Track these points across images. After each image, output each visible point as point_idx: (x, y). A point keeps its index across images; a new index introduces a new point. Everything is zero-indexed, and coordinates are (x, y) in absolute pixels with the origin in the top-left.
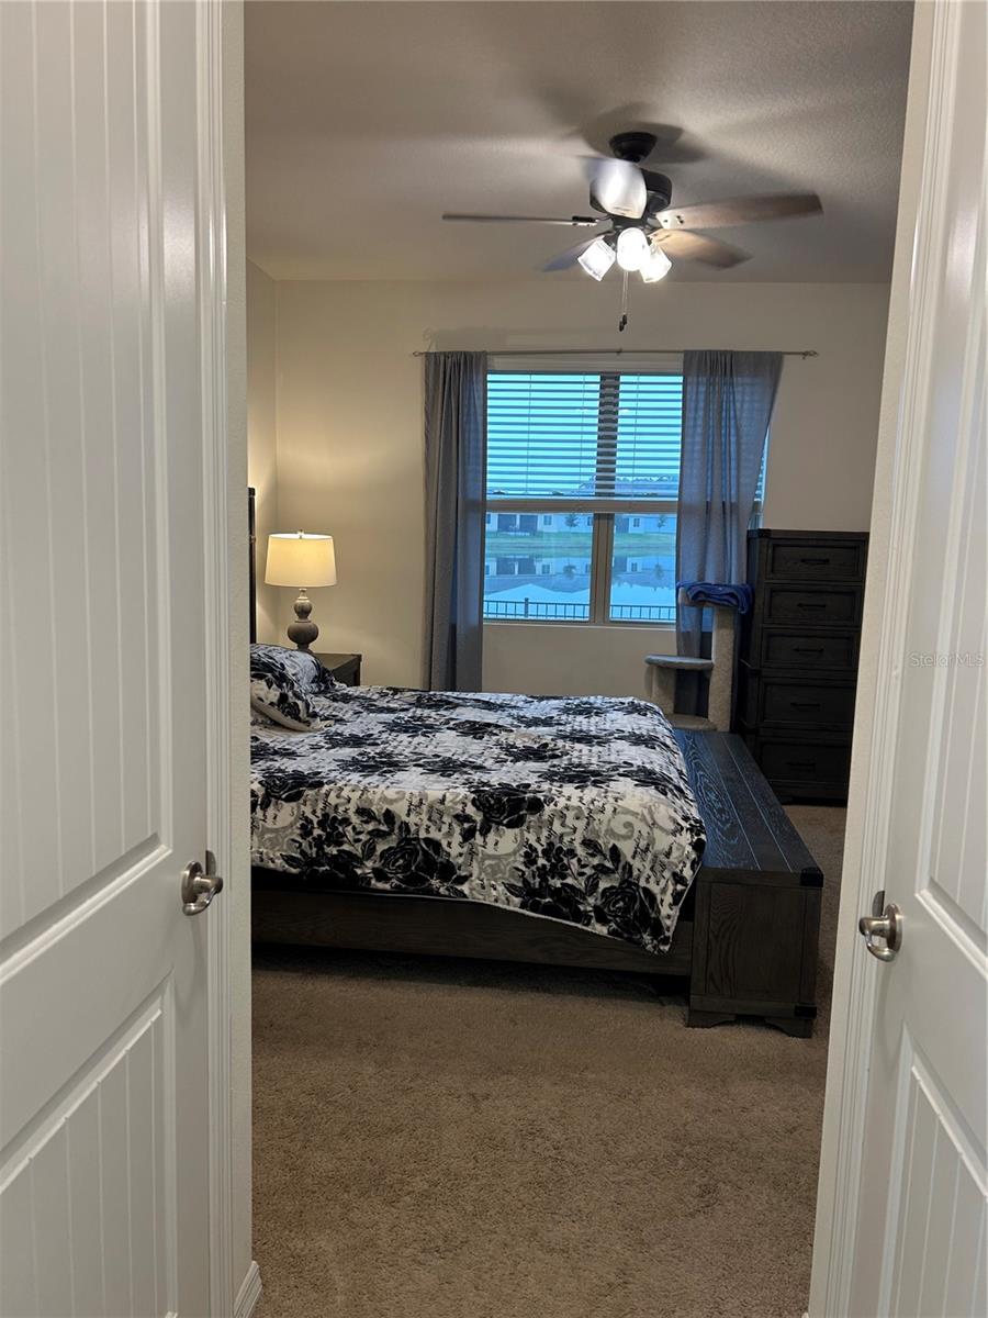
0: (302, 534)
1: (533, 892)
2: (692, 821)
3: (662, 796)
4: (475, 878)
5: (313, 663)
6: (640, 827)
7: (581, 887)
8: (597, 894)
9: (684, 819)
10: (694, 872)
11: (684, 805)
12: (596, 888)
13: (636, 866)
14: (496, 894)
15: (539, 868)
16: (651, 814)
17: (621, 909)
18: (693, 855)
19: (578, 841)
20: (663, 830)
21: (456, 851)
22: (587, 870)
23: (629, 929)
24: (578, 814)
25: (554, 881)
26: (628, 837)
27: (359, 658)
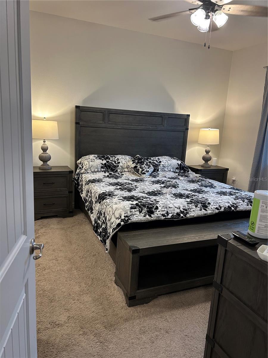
0: (210, 128)
1: (96, 222)
2: (127, 218)
3: (129, 208)
4: (93, 214)
5: (177, 163)
6: (111, 213)
7: (100, 225)
8: (102, 228)
9: (124, 216)
10: (113, 232)
11: (135, 214)
12: (102, 226)
13: (108, 224)
14: (93, 219)
15: (98, 216)
16: (115, 210)
17: (104, 235)
18: (115, 227)
19: (103, 212)
20: (115, 216)
21: (94, 206)
22: (102, 220)
23: (104, 242)
24: (106, 204)
25: (98, 221)
26: (108, 215)
27: (227, 169)
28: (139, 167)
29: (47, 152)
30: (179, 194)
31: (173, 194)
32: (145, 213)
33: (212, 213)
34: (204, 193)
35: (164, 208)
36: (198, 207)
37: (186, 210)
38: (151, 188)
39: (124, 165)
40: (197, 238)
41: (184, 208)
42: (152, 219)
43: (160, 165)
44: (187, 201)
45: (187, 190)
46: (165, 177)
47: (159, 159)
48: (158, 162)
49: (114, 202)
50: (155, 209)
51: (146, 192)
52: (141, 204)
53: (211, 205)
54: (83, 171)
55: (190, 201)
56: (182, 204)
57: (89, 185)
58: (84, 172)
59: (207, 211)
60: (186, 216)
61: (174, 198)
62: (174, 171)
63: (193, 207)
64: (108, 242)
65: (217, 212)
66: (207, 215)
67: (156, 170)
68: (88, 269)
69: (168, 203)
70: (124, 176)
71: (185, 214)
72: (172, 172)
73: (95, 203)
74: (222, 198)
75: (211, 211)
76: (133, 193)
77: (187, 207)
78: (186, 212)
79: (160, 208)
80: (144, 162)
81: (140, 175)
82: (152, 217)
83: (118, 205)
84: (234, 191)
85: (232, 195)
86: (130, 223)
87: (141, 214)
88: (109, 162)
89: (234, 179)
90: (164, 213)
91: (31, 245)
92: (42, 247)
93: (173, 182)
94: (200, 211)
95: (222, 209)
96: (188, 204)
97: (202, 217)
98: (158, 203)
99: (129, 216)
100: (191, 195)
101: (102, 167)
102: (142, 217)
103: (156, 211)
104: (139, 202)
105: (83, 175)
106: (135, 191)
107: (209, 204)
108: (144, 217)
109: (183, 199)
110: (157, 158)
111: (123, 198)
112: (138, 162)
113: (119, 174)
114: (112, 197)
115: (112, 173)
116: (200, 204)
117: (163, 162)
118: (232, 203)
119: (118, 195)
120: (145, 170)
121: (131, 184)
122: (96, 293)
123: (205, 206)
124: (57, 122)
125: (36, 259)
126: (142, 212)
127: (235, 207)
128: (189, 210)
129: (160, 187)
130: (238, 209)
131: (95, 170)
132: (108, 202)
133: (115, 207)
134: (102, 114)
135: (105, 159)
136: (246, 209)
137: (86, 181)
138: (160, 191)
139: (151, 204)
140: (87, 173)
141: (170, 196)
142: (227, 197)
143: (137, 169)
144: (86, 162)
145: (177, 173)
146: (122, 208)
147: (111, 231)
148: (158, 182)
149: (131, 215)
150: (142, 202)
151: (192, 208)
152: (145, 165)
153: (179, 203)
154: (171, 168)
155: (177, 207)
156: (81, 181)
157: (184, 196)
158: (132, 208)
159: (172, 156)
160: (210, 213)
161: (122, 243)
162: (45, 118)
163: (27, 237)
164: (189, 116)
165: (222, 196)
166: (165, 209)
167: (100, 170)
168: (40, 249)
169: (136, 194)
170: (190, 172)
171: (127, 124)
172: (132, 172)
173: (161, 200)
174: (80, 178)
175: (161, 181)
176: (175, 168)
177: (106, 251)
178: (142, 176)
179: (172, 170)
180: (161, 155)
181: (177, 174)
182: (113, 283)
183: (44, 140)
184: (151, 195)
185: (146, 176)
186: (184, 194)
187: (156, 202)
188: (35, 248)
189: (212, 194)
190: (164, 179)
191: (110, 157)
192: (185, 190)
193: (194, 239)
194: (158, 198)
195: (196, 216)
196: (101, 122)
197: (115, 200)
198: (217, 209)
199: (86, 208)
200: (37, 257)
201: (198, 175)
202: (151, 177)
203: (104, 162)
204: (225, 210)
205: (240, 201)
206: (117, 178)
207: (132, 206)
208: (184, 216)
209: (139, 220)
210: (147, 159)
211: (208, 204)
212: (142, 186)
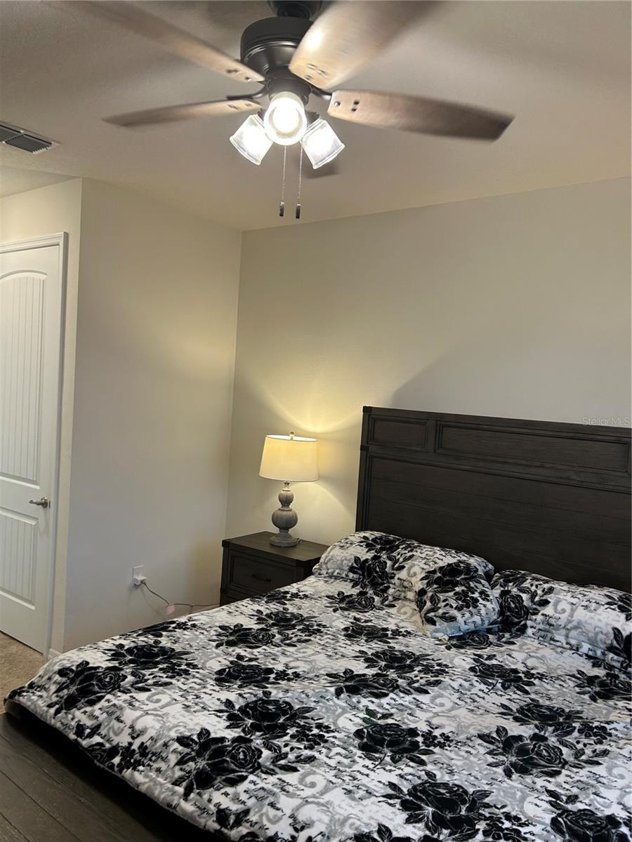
5: (615, 628)
11: (46, 689)
28: (431, 594)
36: (184, 766)
39: (410, 578)
43: (537, 613)
47: (551, 591)
48: (538, 599)
67: (514, 625)
72: (584, 655)
88: (379, 558)
94: (173, 784)
112: (438, 581)
115: (369, 592)
117: (556, 606)
120: (441, 611)
131: (334, 573)
135: (380, 550)
143: (422, 600)
152: (451, 594)
154: (584, 639)
178: (425, 625)
196: (418, 449)
203: (370, 555)
208: (118, 766)
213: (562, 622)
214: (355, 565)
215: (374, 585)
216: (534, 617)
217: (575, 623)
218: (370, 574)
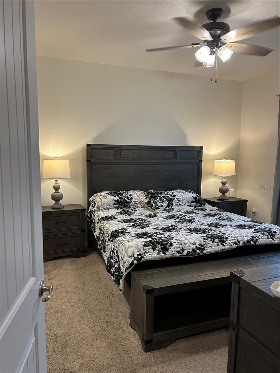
0: (225, 159)
1: (109, 261)
2: (140, 256)
3: (142, 246)
4: (106, 253)
5: (193, 197)
6: (124, 251)
7: (113, 264)
8: (115, 268)
9: (137, 254)
10: (126, 271)
11: (149, 252)
12: (115, 266)
13: (121, 263)
14: (106, 258)
15: (111, 255)
16: (128, 248)
17: (117, 275)
18: (128, 266)
19: (116, 250)
20: (127, 255)
21: (107, 244)
22: (115, 259)
23: (117, 282)
24: (119, 242)
25: (111, 260)
26: (121, 253)
27: (246, 201)
28: (152, 201)
29: (59, 191)
30: (195, 229)
31: (189, 230)
32: (159, 250)
33: (230, 248)
34: (221, 227)
35: (179, 244)
36: (215, 242)
37: (203, 246)
38: (165, 223)
39: (137, 201)
40: (215, 275)
41: (200, 244)
42: (167, 256)
43: (174, 199)
44: (203, 237)
45: (203, 224)
46: (180, 211)
47: (173, 193)
48: (172, 195)
49: (127, 239)
50: (169, 246)
51: (160, 228)
52: (154, 241)
53: (228, 240)
54: (95, 208)
55: (207, 236)
56: (197, 239)
57: (101, 222)
58: (97, 210)
59: (225, 246)
60: (202, 252)
61: (190, 234)
62: (190, 204)
63: (209, 242)
64: (121, 282)
65: (236, 247)
66: (225, 250)
67: (170, 204)
68: (102, 312)
69: (183, 238)
70: (137, 212)
71: (201, 250)
72: (187, 205)
73: (108, 241)
74: (240, 232)
75: (228, 247)
76: (147, 230)
77: (203, 243)
78: (202, 248)
79: (174, 245)
80: (157, 197)
81: (154, 211)
82: (166, 255)
83: (131, 243)
84: (254, 224)
85: (251, 228)
86: (144, 261)
87: (155, 251)
88: (121, 198)
89: (254, 210)
90: (179, 249)
91: (40, 287)
92: (51, 289)
93: (188, 217)
94: (217, 246)
95: (241, 244)
96: (204, 239)
97: (219, 252)
98: (173, 240)
99: (142, 254)
100: (208, 229)
101: (114, 204)
102: (155, 255)
103: (171, 248)
104: (152, 239)
105: (96, 213)
106: (149, 227)
107: (227, 238)
108: (158, 254)
109: (199, 234)
110: (171, 192)
111: (136, 235)
112: (151, 197)
113: (132, 210)
114: (125, 234)
115: (125, 209)
116: (217, 239)
117: (177, 196)
118: (251, 237)
119: (131, 232)
120: (159, 205)
121: (145, 220)
122: (110, 337)
123: (222, 240)
124: (68, 161)
125: (45, 301)
126: (156, 250)
127: (254, 241)
128: (206, 245)
129: (175, 222)
130: (258, 243)
131: (107, 208)
132: (121, 239)
133: (127, 244)
134: (113, 150)
135: (118, 196)
136: (267, 243)
137: (99, 218)
138: (175, 227)
139: (165, 241)
140: (100, 210)
141: (185, 231)
142: (246, 230)
143: (150, 205)
144: (98, 199)
145: (192, 206)
146: (135, 246)
147: (124, 270)
148: (173, 217)
149: (144, 253)
150: (156, 238)
151: (209, 244)
152: (158, 199)
153: (194, 239)
154: (186, 201)
155: (193, 242)
156: (93, 219)
157: (200, 231)
158: (145, 245)
159: (186, 189)
160: (228, 248)
161: (136, 282)
162: (56, 157)
163: (36, 279)
164: (202, 148)
165: (240, 230)
166: (180, 246)
167: (112, 207)
168: (49, 290)
169: (150, 230)
170: (207, 205)
171: (139, 159)
172: (145, 207)
173: (175, 236)
174: (93, 216)
175: (176, 215)
176: (190, 202)
177: (120, 292)
178: (156, 211)
179: (187, 204)
180: (176, 189)
181: (193, 208)
182: (129, 326)
183: (57, 179)
184: (165, 231)
185: (160, 211)
186: (200, 229)
187: (170, 238)
188: (44, 290)
189: (230, 228)
190: (179, 213)
191: (122, 193)
192: (201, 224)
193: (211, 276)
194: (172, 234)
195: (213, 251)
196: (113, 159)
197: (128, 237)
198: (235, 243)
199: (99, 246)
200: (46, 299)
201: (215, 208)
202: (166, 212)
203: (117, 198)
204: (244, 244)
205: (260, 235)
206: (130, 214)
207: (146, 243)
208: (200, 252)
209: (153, 258)
210: (161, 194)
211: (225, 239)
212: (156, 222)
213: (181, 199)
214: (115, 202)
215: (125, 206)
216: (174, 200)
217: (184, 198)
218: (122, 203)
